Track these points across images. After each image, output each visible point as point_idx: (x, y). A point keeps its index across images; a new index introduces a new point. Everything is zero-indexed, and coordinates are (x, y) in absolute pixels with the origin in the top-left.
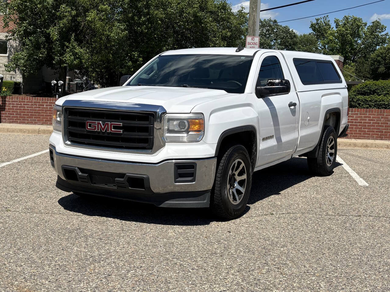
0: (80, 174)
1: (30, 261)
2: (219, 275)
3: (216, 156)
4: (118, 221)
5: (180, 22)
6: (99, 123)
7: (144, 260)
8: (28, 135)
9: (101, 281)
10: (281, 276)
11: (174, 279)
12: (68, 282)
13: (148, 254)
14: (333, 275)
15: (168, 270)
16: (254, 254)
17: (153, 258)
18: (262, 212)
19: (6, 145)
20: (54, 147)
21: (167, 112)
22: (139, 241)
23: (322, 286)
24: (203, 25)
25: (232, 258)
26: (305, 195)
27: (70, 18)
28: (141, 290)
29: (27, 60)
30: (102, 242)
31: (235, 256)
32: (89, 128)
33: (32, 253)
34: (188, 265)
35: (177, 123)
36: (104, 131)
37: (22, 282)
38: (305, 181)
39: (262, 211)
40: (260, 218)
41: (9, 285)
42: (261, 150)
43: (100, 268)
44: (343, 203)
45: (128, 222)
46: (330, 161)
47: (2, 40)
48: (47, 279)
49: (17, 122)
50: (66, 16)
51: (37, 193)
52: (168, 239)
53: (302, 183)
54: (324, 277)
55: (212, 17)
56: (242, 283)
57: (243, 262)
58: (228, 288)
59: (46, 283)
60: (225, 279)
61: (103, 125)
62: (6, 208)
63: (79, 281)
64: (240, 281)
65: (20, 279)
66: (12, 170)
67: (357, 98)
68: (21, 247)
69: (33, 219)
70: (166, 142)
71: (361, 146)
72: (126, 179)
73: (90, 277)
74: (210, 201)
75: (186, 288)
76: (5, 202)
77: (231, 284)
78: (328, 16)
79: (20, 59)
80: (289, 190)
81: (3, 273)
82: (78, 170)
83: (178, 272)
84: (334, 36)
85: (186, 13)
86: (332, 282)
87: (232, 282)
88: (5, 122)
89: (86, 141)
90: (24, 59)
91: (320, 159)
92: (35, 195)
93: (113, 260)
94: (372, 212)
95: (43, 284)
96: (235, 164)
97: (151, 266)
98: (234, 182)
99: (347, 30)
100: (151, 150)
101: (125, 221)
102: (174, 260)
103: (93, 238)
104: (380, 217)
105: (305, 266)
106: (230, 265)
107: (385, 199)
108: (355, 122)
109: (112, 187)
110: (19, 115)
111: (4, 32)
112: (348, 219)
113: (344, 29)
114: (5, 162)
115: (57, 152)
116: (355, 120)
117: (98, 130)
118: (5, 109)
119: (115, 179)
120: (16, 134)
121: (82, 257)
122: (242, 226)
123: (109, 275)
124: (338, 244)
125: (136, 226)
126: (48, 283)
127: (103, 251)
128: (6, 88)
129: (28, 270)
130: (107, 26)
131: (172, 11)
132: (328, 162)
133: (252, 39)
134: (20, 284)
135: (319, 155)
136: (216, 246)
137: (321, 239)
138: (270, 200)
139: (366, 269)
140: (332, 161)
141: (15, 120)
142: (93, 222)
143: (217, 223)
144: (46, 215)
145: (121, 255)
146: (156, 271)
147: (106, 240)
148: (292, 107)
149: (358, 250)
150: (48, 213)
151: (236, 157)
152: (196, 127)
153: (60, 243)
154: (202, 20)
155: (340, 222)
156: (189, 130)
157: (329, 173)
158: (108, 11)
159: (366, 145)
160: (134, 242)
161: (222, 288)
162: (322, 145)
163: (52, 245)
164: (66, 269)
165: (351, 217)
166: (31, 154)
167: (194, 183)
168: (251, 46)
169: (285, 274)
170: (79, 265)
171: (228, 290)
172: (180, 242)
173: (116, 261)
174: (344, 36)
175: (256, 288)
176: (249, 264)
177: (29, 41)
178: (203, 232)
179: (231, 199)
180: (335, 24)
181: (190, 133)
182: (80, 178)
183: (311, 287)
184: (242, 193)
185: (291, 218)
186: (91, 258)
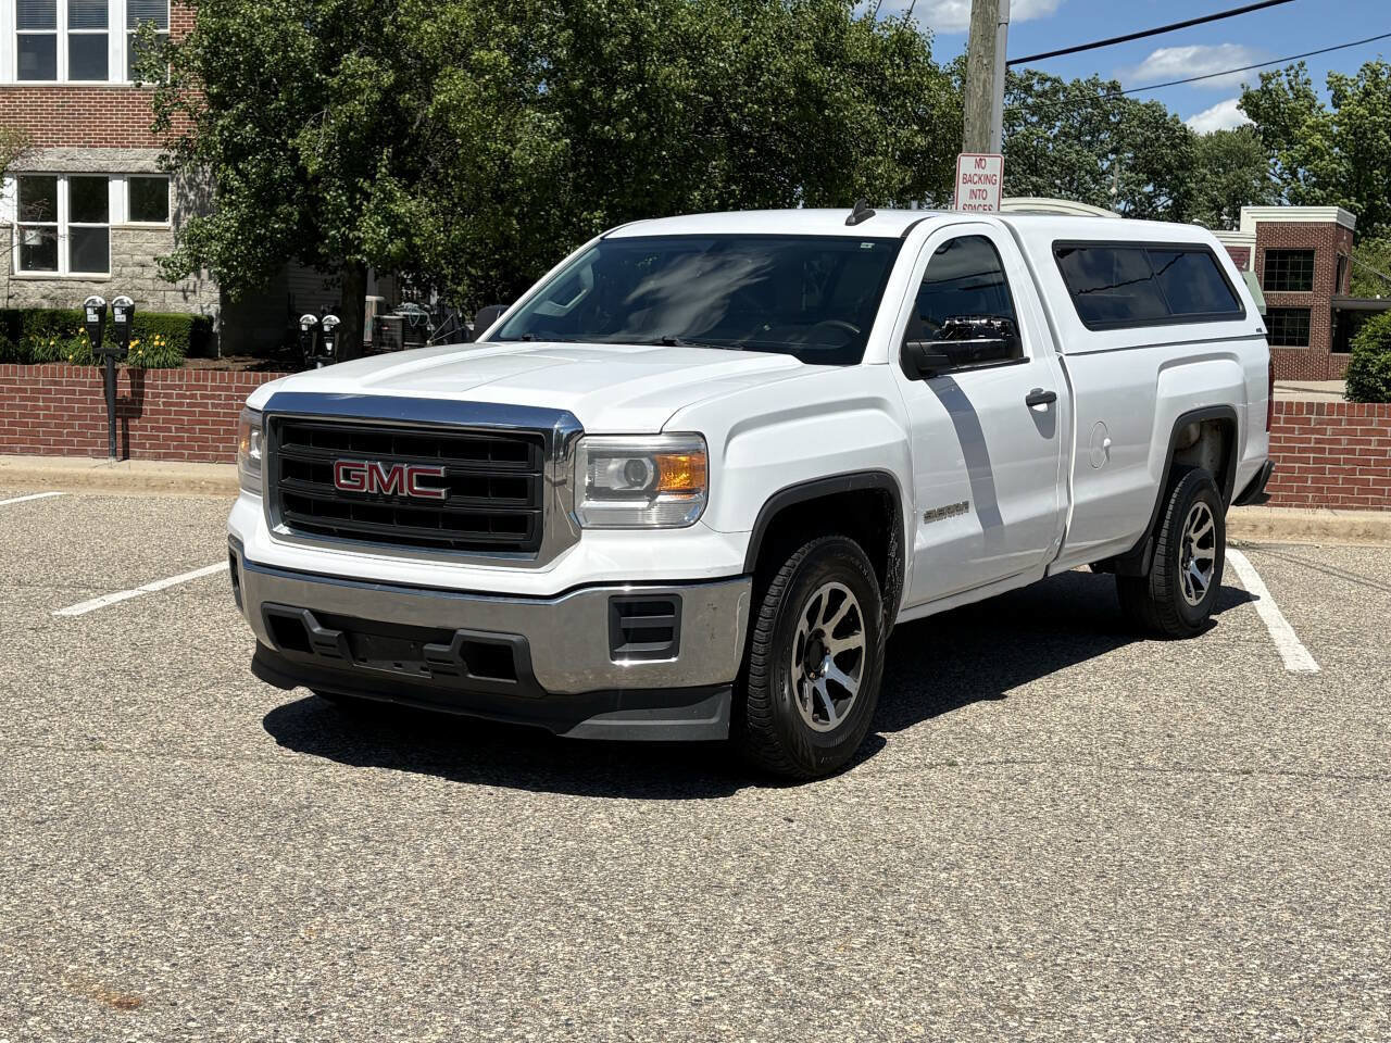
0: (317, 629)
1: (130, 902)
2: (708, 953)
3: (750, 574)
4: (439, 782)
5: (750, 105)
6: (373, 468)
7: (484, 905)
8: (214, 498)
9: (333, 964)
10: (908, 958)
11: (561, 963)
12: (229, 968)
13: (504, 886)
14: (1079, 958)
15: (551, 934)
16: (844, 888)
17: (514, 898)
18: (919, 755)
19: (133, 535)
20: (240, 545)
21: (586, 432)
22: (487, 846)
23: (1030, 988)
24: (827, 112)
25: (767, 902)
26: (1086, 702)
27: (376, 96)
28: (447, 994)
29: (234, 243)
30: (369, 848)
31: (781, 895)
32: (342, 481)
33: (142, 878)
34: (620, 920)
35: (621, 466)
36: (390, 493)
37: (90, 964)
38: (1101, 657)
39: (922, 753)
40: (910, 777)
41: (50, 972)
42: (918, 552)
43: (340, 925)
44: (1207, 729)
45: (468, 787)
46: (1198, 586)
47: (149, 173)
48: (168, 957)
49: (179, 457)
50: (361, 91)
51: (200, 693)
52: (582, 842)
53: (1090, 663)
54: (1048, 964)
55: (860, 84)
56: (771, 978)
57: (801, 912)
58: (723, 991)
59: (164, 968)
60: (725, 963)
61: (388, 472)
62: (93, 739)
63: (267, 964)
64: (769, 971)
65: (88, 955)
66: (135, 616)
67: (1380, 360)
68: (110, 861)
69: (172, 774)
70: (583, 528)
71: (1348, 535)
72: (458, 648)
73: (302, 953)
74: (732, 720)
75: (592, 989)
76: (93, 722)
77: (739, 981)
78: (1302, 64)
79: (210, 237)
80: (1038, 686)
81: (38, 938)
82: (311, 620)
83: (580, 940)
84: (1327, 136)
85: (769, 71)
86: (1069, 977)
87: (742, 974)
88: (142, 457)
89: (335, 523)
90: (220, 239)
91: (1157, 578)
92: (193, 698)
93: (387, 903)
94: (1296, 758)
95: (152, 972)
96: (820, 598)
97: (501, 924)
98: (822, 658)
99: (1373, 112)
100: (535, 554)
101: (461, 785)
102: (581, 905)
103: (343, 834)
104: (1315, 777)
105: (997, 929)
106: (756, 922)
107: (1357, 717)
108: (1331, 451)
109: (413, 672)
110: (187, 431)
111: (155, 147)
112: (1205, 780)
113: (1361, 111)
114: (119, 590)
115: (248, 560)
116: (1331, 442)
117: (372, 488)
118: (141, 411)
119: (425, 647)
120: (174, 496)
121: (292, 894)
122: (840, 801)
123: (363, 949)
124: (1139, 861)
125: (492, 798)
126: (168, 969)
127: (364, 875)
128: (164, 335)
129: (117, 928)
130: (498, 124)
131: (721, 65)
132: (1188, 591)
133: (978, 164)
134: (84, 970)
135: (1155, 568)
136: (728, 865)
137: (1085, 846)
138: (959, 718)
139: (1198, 939)
140: (1206, 586)
141: (176, 447)
142: (356, 785)
143: (759, 791)
144: (216, 762)
145: (418, 889)
146: (512, 939)
147: (381, 843)
148: (1042, 408)
149: (1197, 882)
150: (223, 757)
151: (824, 576)
152: (681, 480)
153: (233, 851)
154: (825, 93)
155: (1172, 790)
156: (657, 489)
157: (1194, 627)
158: (502, 72)
159: (1366, 531)
160: (470, 847)
161: (704, 992)
162: (1164, 533)
163: (209, 855)
164: (236, 929)
165: (1218, 774)
166: (209, 564)
167: (674, 660)
168: (975, 187)
169: (921, 952)
170: (277, 917)
171: (721, 996)
172: (615, 851)
173: (396, 905)
174: (1365, 133)
175: (812, 993)
176: (817, 920)
177: (238, 177)
178: (703, 820)
179: (807, 713)
180: (1332, 92)
181: (661, 498)
182: (317, 643)
183: (993, 992)
184: (850, 695)
185: (1012, 778)
186: (319, 895)
